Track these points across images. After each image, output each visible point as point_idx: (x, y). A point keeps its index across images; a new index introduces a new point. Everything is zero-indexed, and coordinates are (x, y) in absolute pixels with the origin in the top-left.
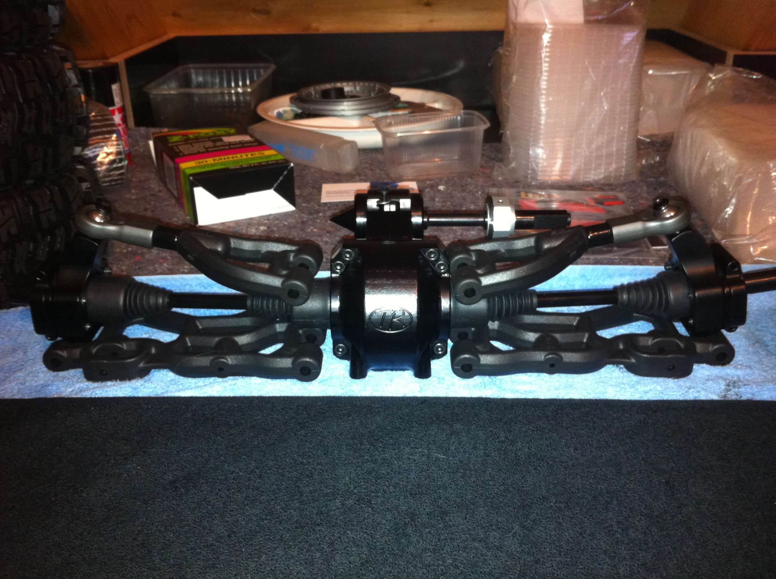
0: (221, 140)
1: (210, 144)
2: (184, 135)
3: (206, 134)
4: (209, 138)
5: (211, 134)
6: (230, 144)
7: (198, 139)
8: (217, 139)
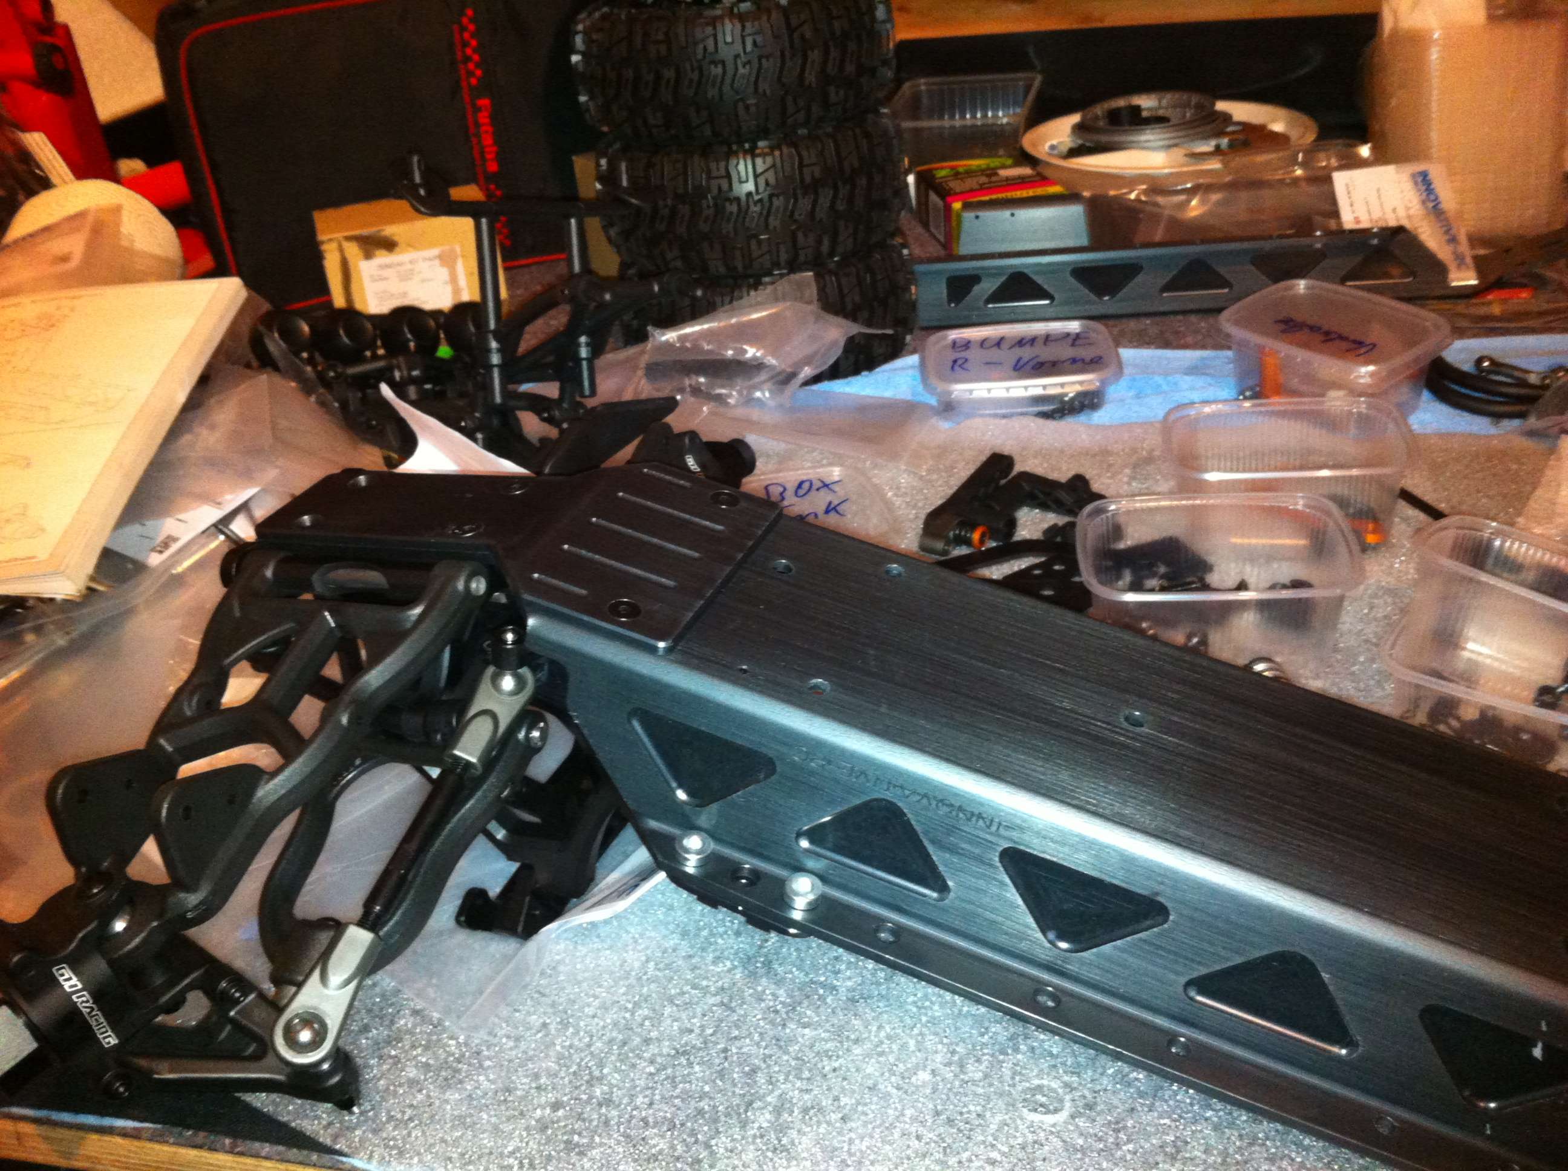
0: (996, 174)
1: (983, 179)
2: (952, 168)
3: (979, 166)
4: (982, 172)
5: (984, 167)
6: (1007, 179)
7: (970, 173)
8: (991, 172)
